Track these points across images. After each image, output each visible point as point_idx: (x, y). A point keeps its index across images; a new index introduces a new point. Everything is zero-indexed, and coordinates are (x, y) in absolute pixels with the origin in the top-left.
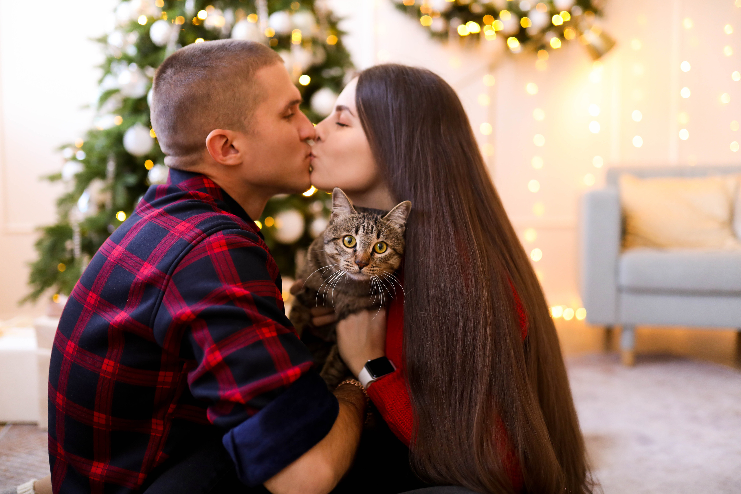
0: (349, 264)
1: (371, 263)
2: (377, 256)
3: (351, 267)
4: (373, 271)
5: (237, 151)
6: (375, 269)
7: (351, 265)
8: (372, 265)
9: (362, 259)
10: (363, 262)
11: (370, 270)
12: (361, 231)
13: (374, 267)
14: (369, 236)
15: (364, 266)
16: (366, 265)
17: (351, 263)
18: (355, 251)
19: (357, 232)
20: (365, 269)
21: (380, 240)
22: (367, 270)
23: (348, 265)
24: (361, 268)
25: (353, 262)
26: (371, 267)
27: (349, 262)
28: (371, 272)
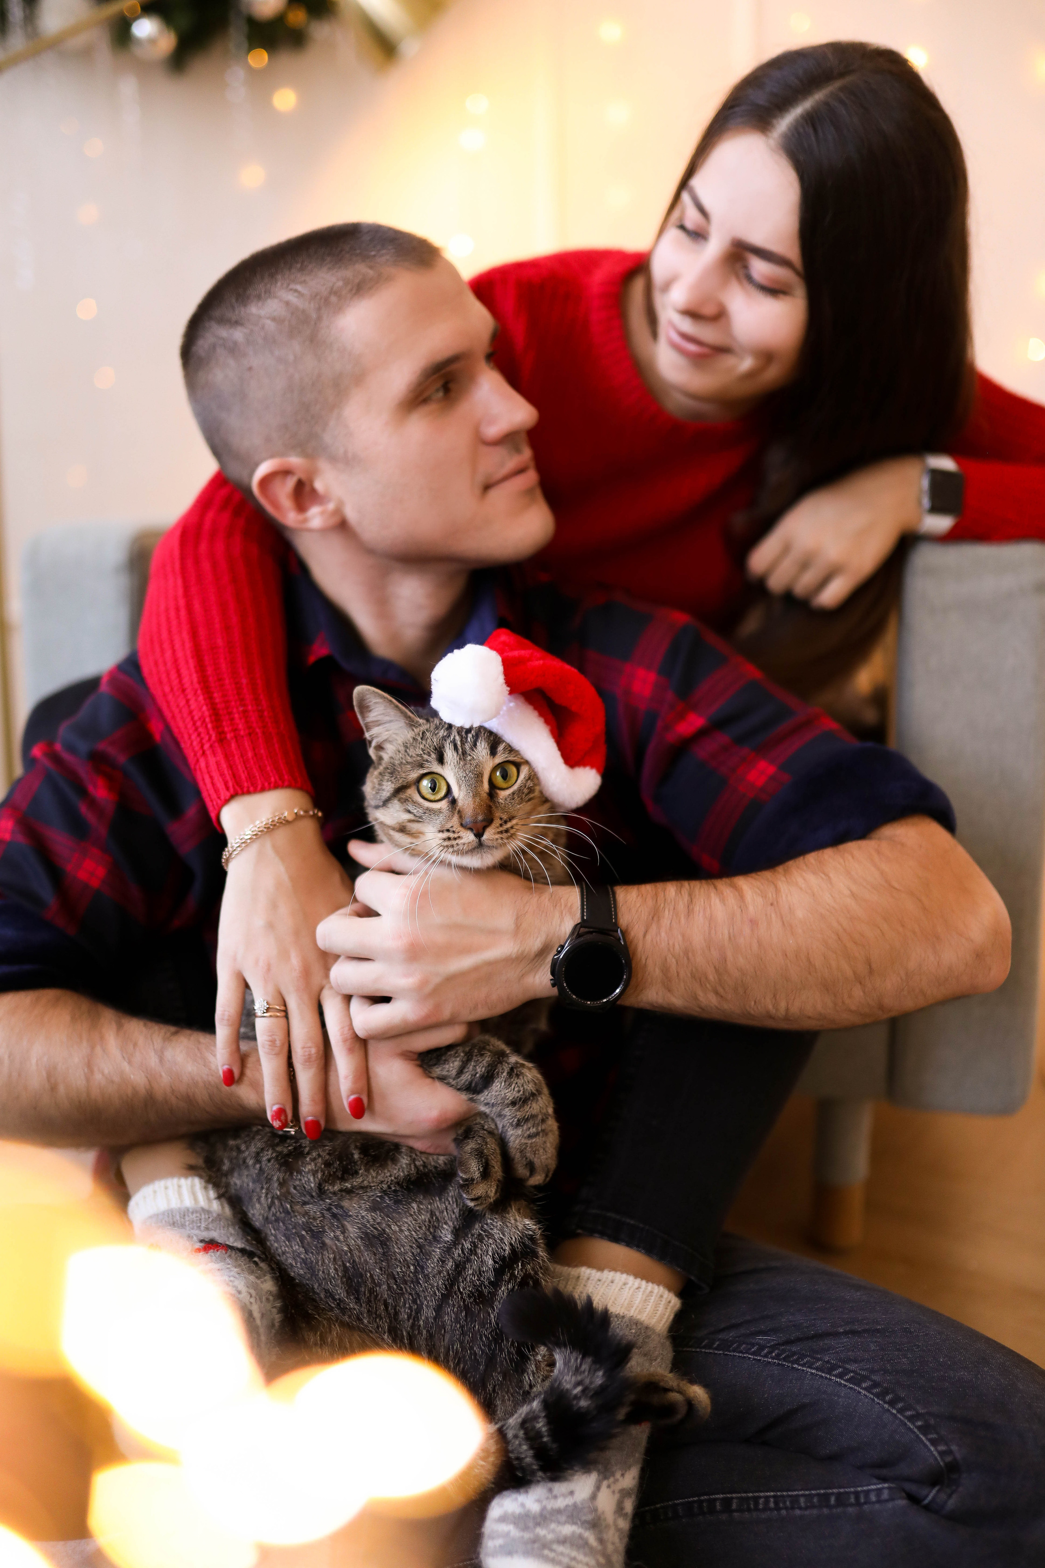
0: (451, 835)
1: (498, 814)
2: (503, 794)
3: (457, 841)
4: (507, 831)
6: (509, 825)
7: (456, 835)
8: (501, 819)
9: (476, 815)
10: (480, 818)
11: (501, 832)
12: (450, 754)
13: (506, 822)
14: (469, 758)
15: (484, 828)
16: (488, 821)
17: (454, 832)
18: (454, 802)
19: (441, 760)
20: (489, 835)
21: (498, 759)
22: (495, 834)
23: (449, 839)
24: (479, 835)
25: (457, 827)
26: (501, 825)
27: (448, 831)
28: (505, 835)
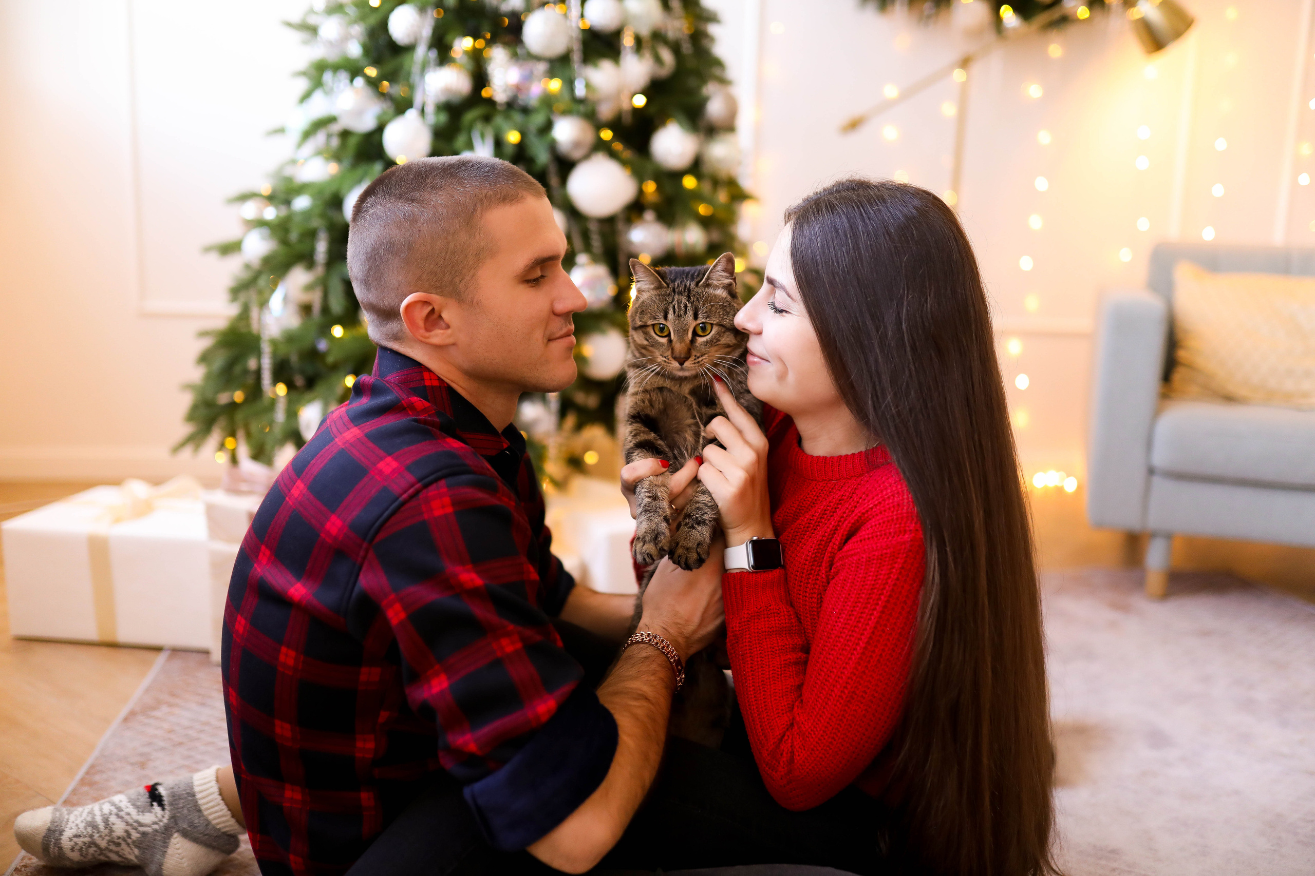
0: (667, 361)
1: (694, 353)
2: (700, 340)
3: (670, 365)
4: (699, 362)
5: (448, 327)
6: (700, 359)
7: (669, 362)
8: (696, 356)
9: (680, 353)
10: (682, 356)
11: (695, 363)
12: (671, 315)
13: (698, 357)
14: (682, 319)
15: (684, 362)
16: (687, 358)
17: (668, 359)
18: (670, 341)
19: (666, 318)
20: (687, 364)
21: (700, 320)
22: (690, 364)
23: (665, 362)
24: (681, 364)
25: (670, 357)
26: (695, 359)
27: (665, 357)
28: (697, 365)
